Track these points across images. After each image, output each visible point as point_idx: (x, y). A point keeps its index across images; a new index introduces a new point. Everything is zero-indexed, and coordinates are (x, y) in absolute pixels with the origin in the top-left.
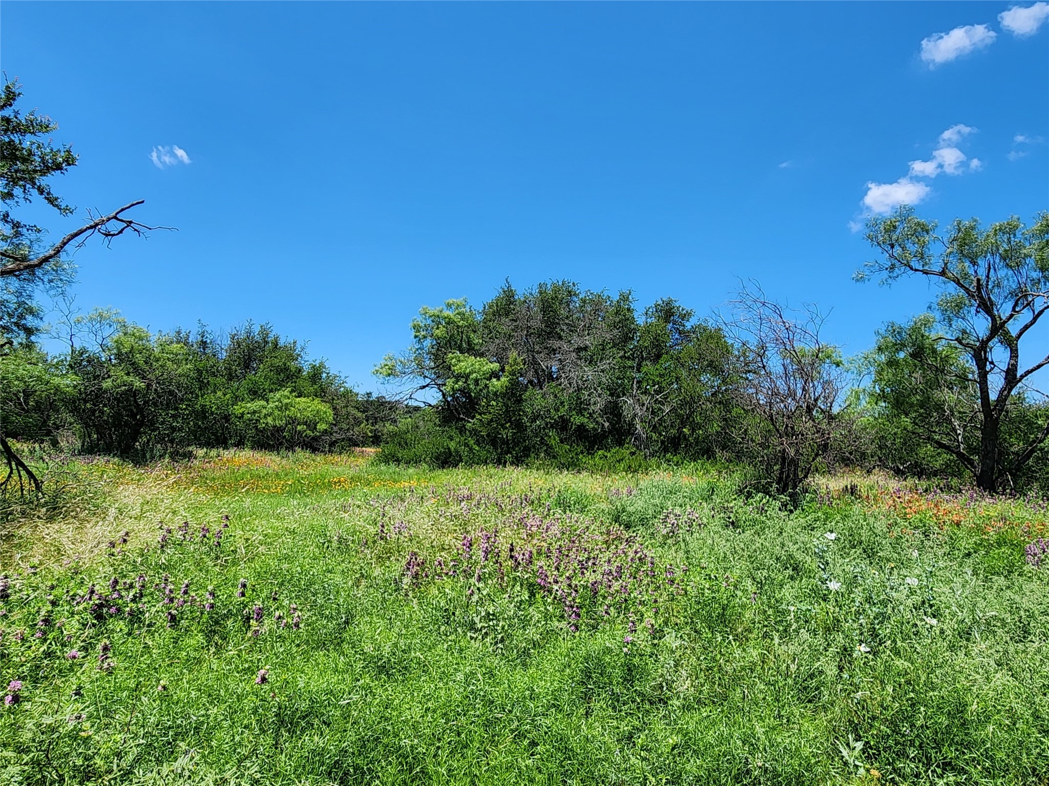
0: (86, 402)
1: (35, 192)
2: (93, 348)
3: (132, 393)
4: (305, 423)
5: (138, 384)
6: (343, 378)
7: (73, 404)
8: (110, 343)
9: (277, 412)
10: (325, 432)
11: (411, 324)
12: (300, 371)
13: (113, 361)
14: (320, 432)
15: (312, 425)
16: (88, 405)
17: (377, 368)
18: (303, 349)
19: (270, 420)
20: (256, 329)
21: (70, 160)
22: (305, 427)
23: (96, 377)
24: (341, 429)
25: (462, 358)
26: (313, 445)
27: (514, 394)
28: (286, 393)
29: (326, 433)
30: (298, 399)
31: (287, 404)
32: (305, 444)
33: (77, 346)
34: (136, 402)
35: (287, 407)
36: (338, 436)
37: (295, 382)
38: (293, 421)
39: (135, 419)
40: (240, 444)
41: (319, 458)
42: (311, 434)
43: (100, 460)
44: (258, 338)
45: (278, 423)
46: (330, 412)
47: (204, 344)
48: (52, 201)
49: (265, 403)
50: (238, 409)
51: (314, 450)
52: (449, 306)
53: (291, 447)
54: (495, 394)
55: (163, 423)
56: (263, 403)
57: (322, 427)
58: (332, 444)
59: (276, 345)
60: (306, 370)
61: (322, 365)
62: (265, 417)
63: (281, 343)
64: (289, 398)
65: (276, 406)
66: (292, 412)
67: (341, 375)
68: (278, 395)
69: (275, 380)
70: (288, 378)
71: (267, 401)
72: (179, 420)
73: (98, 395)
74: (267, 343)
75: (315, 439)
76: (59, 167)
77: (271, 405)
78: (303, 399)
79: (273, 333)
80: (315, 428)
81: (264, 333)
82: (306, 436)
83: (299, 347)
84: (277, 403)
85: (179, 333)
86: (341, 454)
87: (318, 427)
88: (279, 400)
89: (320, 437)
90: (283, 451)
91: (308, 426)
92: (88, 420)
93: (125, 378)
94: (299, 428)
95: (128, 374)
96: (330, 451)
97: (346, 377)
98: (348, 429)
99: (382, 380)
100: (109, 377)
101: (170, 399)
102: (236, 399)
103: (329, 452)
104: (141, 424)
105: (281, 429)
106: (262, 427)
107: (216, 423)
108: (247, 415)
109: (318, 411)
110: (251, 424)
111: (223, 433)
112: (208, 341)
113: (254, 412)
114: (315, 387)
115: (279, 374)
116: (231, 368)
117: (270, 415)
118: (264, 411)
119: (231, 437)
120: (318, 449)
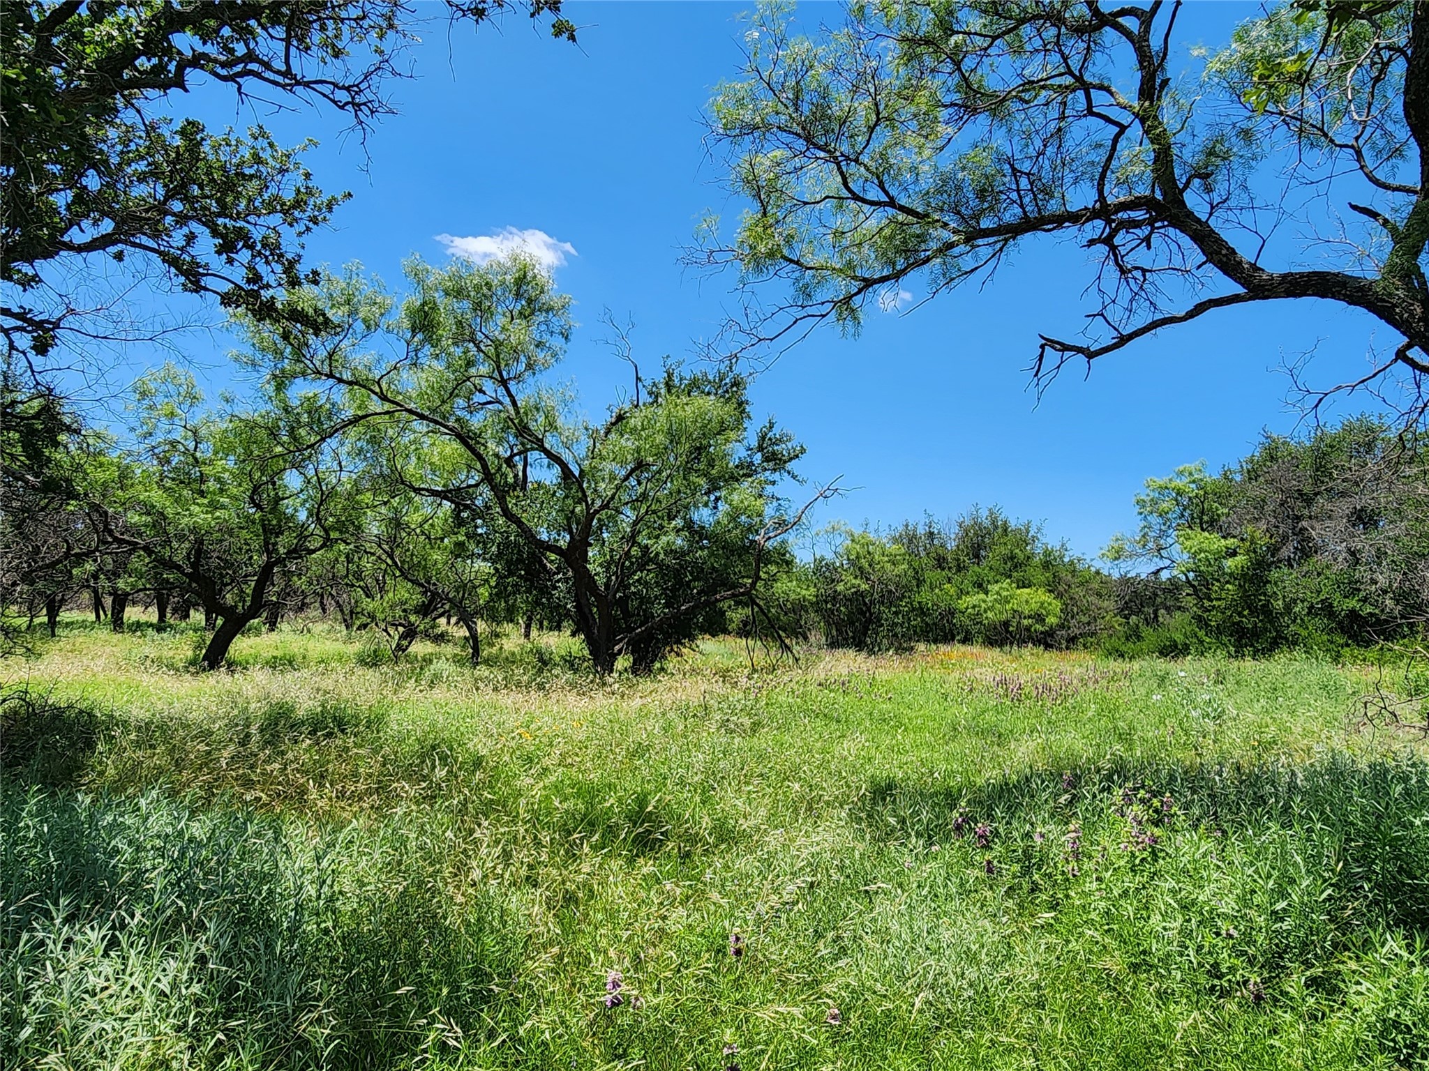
0: (827, 603)
1: (786, 474)
2: (830, 556)
3: (859, 594)
4: (1031, 617)
5: (865, 587)
7: (817, 606)
8: (841, 550)
9: (998, 606)
10: (1056, 627)
12: (1030, 557)
13: (845, 567)
14: (1050, 627)
15: (1040, 618)
16: (829, 606)
17: (1104, 552)
18: (1039, 529)
19: (990, 614)
20: (984, 513)
21: (803, 451)
22: (1032, 620)
23: (833, 581)
26: (1047, 640)
27: (1255, 576)
28: (1005, 585)
30: (1019, 591)
31: (1007, 596)
32: (1037, 640)
33: (818, 557)
34: (864, 601)
35: (1006, 600)
37: (1023, 571)
38: (1017, 614)
39: (864, 617)
40: (966, 640)
41: (1056, 655)
42: (1041, 629)
43: (839, 653)
44: (987, 523)
45: (1002, 618)
46: (1056, 603)
47: (931, 535)
48: (794, 477)
49: (985, 596)
50: (962, 604)
51: (1048, 646)
54: (1231, 575)
55: (886, 620)
56: (982, 596)
57: (1051, 620)
58: (1071, 640)
59: (1006, 530)
60: (1039, 556)
62: (985, 611)
63: (1013, 524)
64: (1008, 590)
65: (996, 599)
66: (1013, 604)
68: (998, 586)
69: (1001, 570)
71: (986, 593)
72: (900, 616)
73: (835, 597)
74: (996, 527)
75: (1047, 634)
76: (797, 456)
77: (990, 598)
78: (1025, 591)
79: (1003, 516)
80: (1045, 622)
81: (993, 516)
82: (1035, 631)
83: (1034, 528)
84: (996, 596)
85: (907, 526)
87: (1047, 621)
88: (998, 593)
89: (1052, 632)
91: (1035, 620)
92: (828, 616)
93: (854, 581)
94: (1025, 622)
95: (856, 577)
96: (1069, 648)
97: (1092, 560)
100: (842, 581)
101: (889, 598)
102: (962, 593)
103: (1067, 649)
104: (869, 621)
105: (1006, 624)
106: (986, 622)
107: (942, 618)
108: (969, 610)
109: (1042, 604)
110: (976, 618)
111: (950, 629)
112: (936, 532)
113: (974, 607)
114: (1047, 575)
115: (1006, 563)
116: (959, 559)
117: (991, 609)
118: (983, 605)
119: (958, 633)
120: (1051, 646)
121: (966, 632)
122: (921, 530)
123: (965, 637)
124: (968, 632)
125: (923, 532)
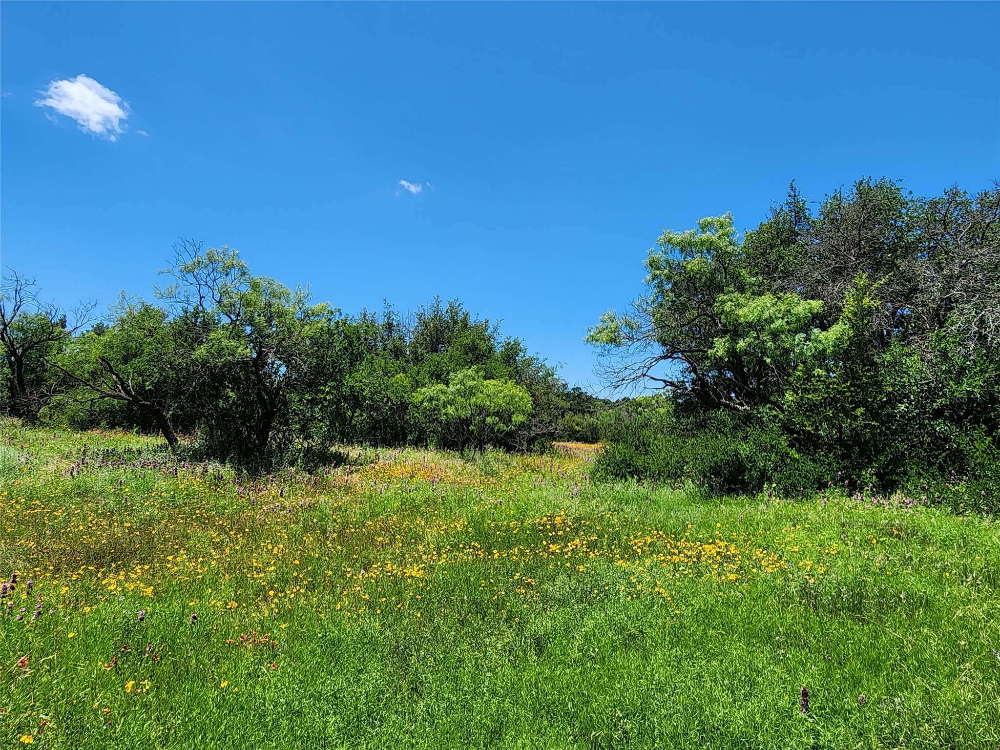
4: (497, 414)
6: (541, 359)
9: (459, 399)
10: (522, 426)
11: (647, 261)
12: (491, 349)
14: (515, 426)
15: (505, 416)
17: (592, 333)
18: (495, 329)
19: (450, 410)
20: (444, 307)
22: (497, 418)
24: (541, 422)
25: (742, 300)
28: (469, 374)
29: (524, 427)
30: (486, 383)
31: (472, 388)
32: (498, 442)
35: (471, 392)
36: (539, 431)
37: (486, 364)
38: (481, 410)
40: (420, 442)
41: (516, 460)
42: (505, 428)
44: (446, 317)
45: (463, 414)
46: (528, 397)
47: (389, 326)
49: (445, 387)
50: (417, 397)
51: (509, 448)
52: (705, 227)
53: (480, 446)
56: (441, 386)
57: (518, 418)
58: (531, 441)
59: (465, 326)
60: (499, 350)
61: (517, 344)
62: (445, 407)
63: (471, 321)
64: (474, 379)
65: (458, 390)
66: (478, 399)
67: (539, 356)
68: (460, 376)
70: (477, 358)
71: (447, 384)
74: (455, 322)
75: (510, 434)
77: (452, 388)
78: (493, 382)
79: (463, 311)
80: (510, 421)
81: (453, 311)
82: (498, 430)
83: (492, 327)
84: (459, 386)
85: (365, 315)
86: (542, 453)
87: (513, 419)
88: (461, 382)
89: (516, 432)
90: (469, 452)
91: (501, 418)
94: (489, 420)
96: (529, 450)
98: (551, 422)
99: (599, 350)
102: (417, 384)
103: (527, 451)
105: (467, 422)
106: (444, 418)
107: (393, 414)
108: (425, 404)
109: (512, 398)
110: (432, 414)
111: (402, 427)
112: (395, 323)
113: (431, 399)
114: (510, 369)
115: (467, 354)
116: (416, 352)
117: (451, 403)
118: (443, 397)
119: (411, 432)
120: (514, 448)
121: (421, 431)
122: (381, 321)
123: (419, 437)
124: (422, 431)
125: (381, 323)
